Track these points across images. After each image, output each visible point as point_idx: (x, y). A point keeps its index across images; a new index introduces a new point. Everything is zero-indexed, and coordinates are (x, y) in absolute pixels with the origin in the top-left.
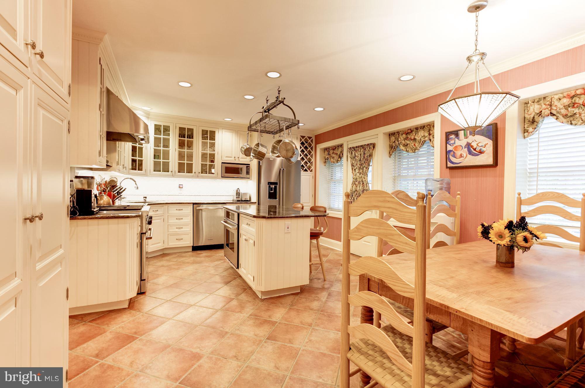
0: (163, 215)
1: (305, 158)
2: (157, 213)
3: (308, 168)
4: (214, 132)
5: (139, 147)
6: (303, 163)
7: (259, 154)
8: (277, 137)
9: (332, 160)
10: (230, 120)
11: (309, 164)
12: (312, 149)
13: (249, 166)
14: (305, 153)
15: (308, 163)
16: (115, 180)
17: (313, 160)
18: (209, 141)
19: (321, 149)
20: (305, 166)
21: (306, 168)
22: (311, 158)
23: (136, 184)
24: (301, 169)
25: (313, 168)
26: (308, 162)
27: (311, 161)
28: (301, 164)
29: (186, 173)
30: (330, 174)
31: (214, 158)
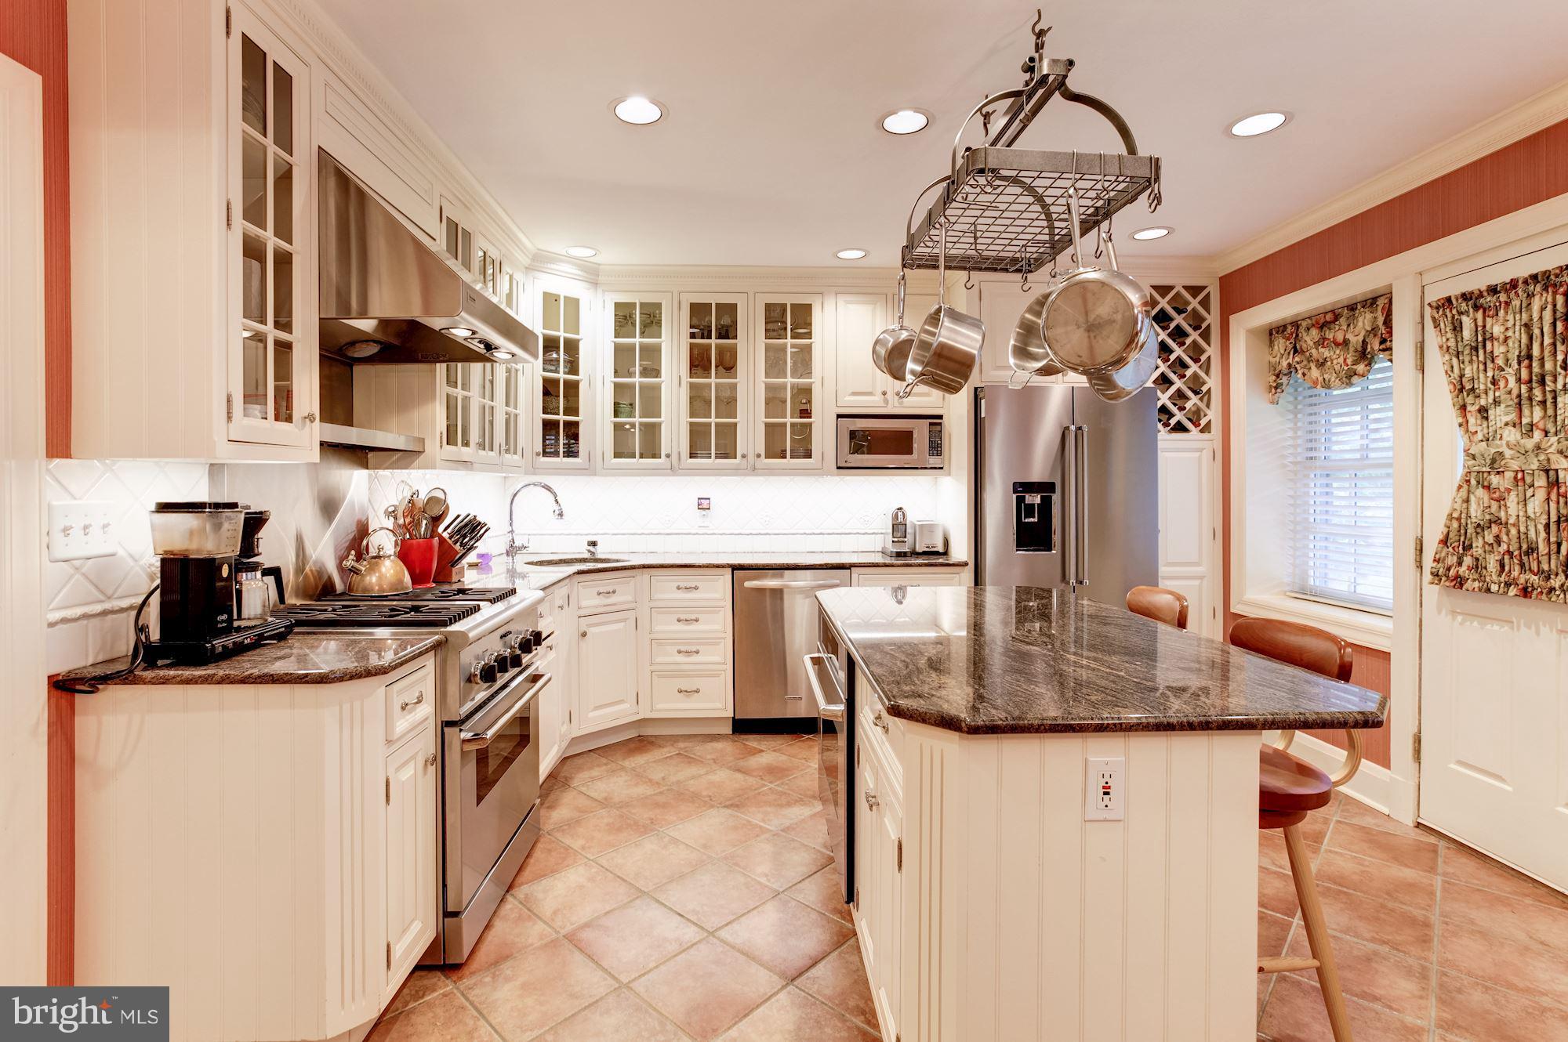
0: (633, 606)
1: (1173, 377)
2: (613, 599)
3: (1189, 419)
4: (808, 308)
5: (566, 382)
6: (1164, 398)
7: (943, 362)
8: (1041, 282)
9: (1315, 373)
10: (860, 254)
11: (1193, 401)
12: (1206, 335)
13: (940, 424)
14: (1173, 357)
15: (1187, 399)
16: (441, 495)
17: (1212, 382)
18: (789, 341)
19: (1253, 333)
20: (1174, 409)
21: (1179, 416)
22: (1202, 374)
23: (557, 501)
24: (1160, 426)
25: (1213, 414)
26: (1190, 394)
27: (1204, 389)
28: (1159, 404)
29: (716, 457)
30: (1299, 437)
31: (809, 402)
